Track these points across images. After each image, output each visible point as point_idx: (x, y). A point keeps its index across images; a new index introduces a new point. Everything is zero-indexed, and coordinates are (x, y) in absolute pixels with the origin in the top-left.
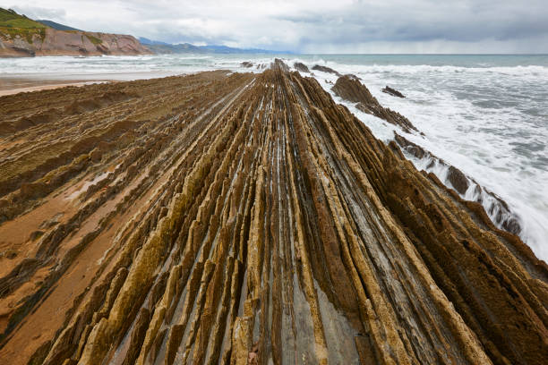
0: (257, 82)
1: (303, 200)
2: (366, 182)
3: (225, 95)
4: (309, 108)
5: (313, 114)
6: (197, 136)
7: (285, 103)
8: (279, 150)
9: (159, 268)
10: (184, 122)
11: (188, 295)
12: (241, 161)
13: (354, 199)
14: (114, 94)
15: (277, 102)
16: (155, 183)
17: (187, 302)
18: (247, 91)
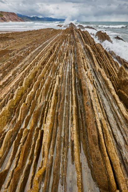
0: (63, 33)
1: (78, 95)
2: (111, 86)
3: (49, 39)
4: (84, 45)
5: (86, 48)
6: (35, 57)
7: (74, 43)
8: (68, 66)
10: (30, 51)
11: (13, 150)
12: (51, 71)
13: (104, 95)
14: (3, 38)
15: (70, 42)
16: (14, 79)
17: (12, 154)
18: (58, 37)
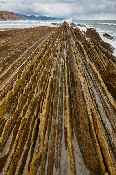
0: (56, 30)
2: (100, 78)
3: (44, 36)
4: (76, 41)
5: (77, 44)
6: (32, 52)
7: (67, 39)
8: (62, 60)
9: (7, 114)
10: (27, 46)
11: (12, 137)
12: (46, 65)
13: (94, 86)
14: (3, 35)
15: (63, 39)
16: (13, 72)
17: (11, 141)
18: (52, 34)
